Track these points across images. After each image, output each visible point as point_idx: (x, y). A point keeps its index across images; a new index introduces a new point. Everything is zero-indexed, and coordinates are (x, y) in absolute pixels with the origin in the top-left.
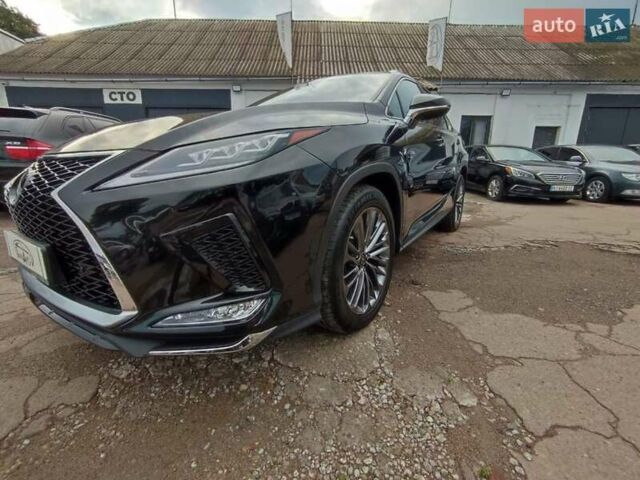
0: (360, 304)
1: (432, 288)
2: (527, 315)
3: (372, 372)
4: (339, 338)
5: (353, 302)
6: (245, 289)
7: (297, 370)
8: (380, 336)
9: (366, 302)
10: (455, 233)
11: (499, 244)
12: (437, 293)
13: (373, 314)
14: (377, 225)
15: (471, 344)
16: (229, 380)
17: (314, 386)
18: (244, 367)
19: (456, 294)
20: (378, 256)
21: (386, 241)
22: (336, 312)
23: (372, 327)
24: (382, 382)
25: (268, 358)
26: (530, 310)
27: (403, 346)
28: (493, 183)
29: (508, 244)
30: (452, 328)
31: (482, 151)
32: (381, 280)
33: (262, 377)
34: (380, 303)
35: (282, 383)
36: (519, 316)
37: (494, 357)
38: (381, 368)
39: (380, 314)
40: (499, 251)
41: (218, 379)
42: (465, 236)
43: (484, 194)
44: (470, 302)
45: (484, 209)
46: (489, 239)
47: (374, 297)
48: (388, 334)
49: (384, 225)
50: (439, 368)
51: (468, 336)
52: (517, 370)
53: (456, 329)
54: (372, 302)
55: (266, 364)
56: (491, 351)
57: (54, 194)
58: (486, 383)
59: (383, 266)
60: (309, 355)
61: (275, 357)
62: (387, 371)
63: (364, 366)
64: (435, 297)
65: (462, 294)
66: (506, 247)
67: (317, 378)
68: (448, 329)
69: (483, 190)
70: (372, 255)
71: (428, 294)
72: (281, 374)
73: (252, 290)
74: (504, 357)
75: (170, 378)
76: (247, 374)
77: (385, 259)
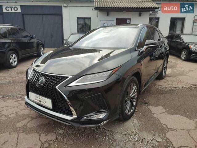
0: (128, 112)
1: (152, 105)
2: (182, 116)
3: (133, 132)
4: (122, 122)
5: (127, 112)
6: (102, 110)
7: (111, 132)
8: (134, 122)
9: (130, 111)
10: (163, 80)
11: (180, 86)
12: (153, 107)
13: (132, 115)
14: (134, 87)
15: (163, 125)
16: (92, 134)
17: (117, 136)
18: (96, 130)
19: (160, 107)
20: (134, 96)
21: (136, 92)
22: (122, 115)
23: (132, 119)
24: (136, 135)
25: (102, 128)
26: (184, 114)
27: (142, 125)
28: (183, 52)
29: (183, 86)
30: (157, 119)
31: (178, 37)
32: (134, 104)
33: (101, 133)
34: (134, 111)
35: (108, 135)
36: (180, 116)
37: (169, 129)
38: (135, 131)
39: (134, 114)
40: (179, 89)
41: (89, 134)
42: (167, 82)
43: (179, 57)
44: (164, 110)
45: (178, 65)
46: (176, 83)
47: (132, 109)
48: (137, 121)
49: (135, 86)
50: (152, 131)
51: (162, 122)
52: (175, 133)
53: (158, 120)
54: (132, 111)
55: (102, 130)
56: (168, 127)
57: (57, 87)
58: (165, 136)
59: (135, 99)
60: (114, 127)
61: (104, 128)
62: (137, 132)
63: (130, 130)
64: (153, 108)
65: (162, 108)
66: (182, 87)
67: (117, 133)
68: (156, 120)
69: (179, 55)
70: (132, 96)
71: (150, 107)
72: (107, 133)
73: (104, 110)
74: (171, 129)
75: (75, 133)
76: (97, 132)
77: (136, 97)
